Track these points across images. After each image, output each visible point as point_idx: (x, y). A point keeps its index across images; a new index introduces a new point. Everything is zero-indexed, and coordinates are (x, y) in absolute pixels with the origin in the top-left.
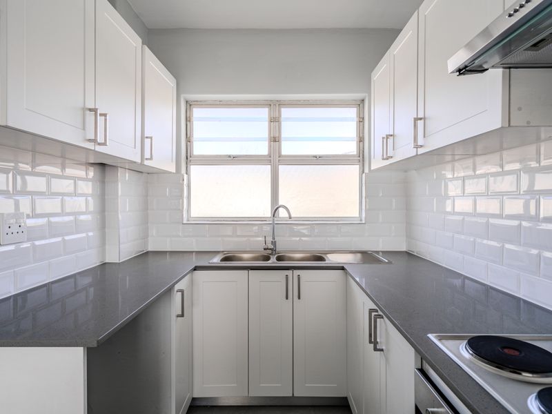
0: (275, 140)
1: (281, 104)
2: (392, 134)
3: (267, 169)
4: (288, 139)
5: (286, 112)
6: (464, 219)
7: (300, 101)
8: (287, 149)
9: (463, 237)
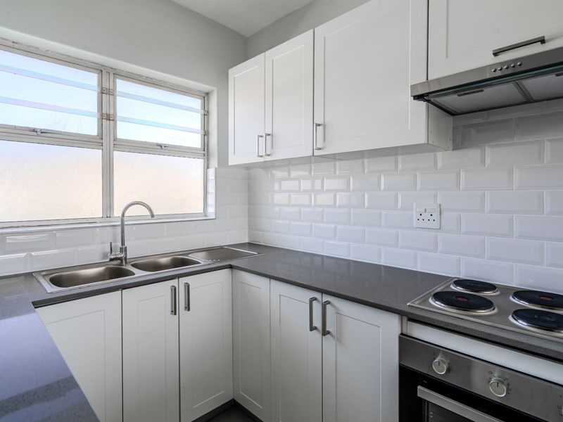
0: (107, 118)
1: (118, 74)
2: (271, 133)
3: (97, 154)
4: (125, 120)
5: (122, 86)
6: (323, 210)
7: (140, 76)
8: (124, 131)
9: (323, 225)
